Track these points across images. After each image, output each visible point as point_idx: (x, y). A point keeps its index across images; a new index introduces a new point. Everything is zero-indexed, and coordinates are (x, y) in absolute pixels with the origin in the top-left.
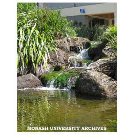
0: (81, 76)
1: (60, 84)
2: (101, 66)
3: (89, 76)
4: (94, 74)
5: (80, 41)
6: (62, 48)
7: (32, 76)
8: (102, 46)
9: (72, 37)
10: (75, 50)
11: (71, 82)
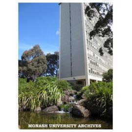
0: (74, 107)
1: (66, 110)
2: (81, 103)
3: (77, 107)
4: (79, 106)
5: (73, 91)
6: (67, 94)
7: (55, 106)
8: (81, 94)
9: (70, 90)
10: (71, 95)
11: (70, 110)
